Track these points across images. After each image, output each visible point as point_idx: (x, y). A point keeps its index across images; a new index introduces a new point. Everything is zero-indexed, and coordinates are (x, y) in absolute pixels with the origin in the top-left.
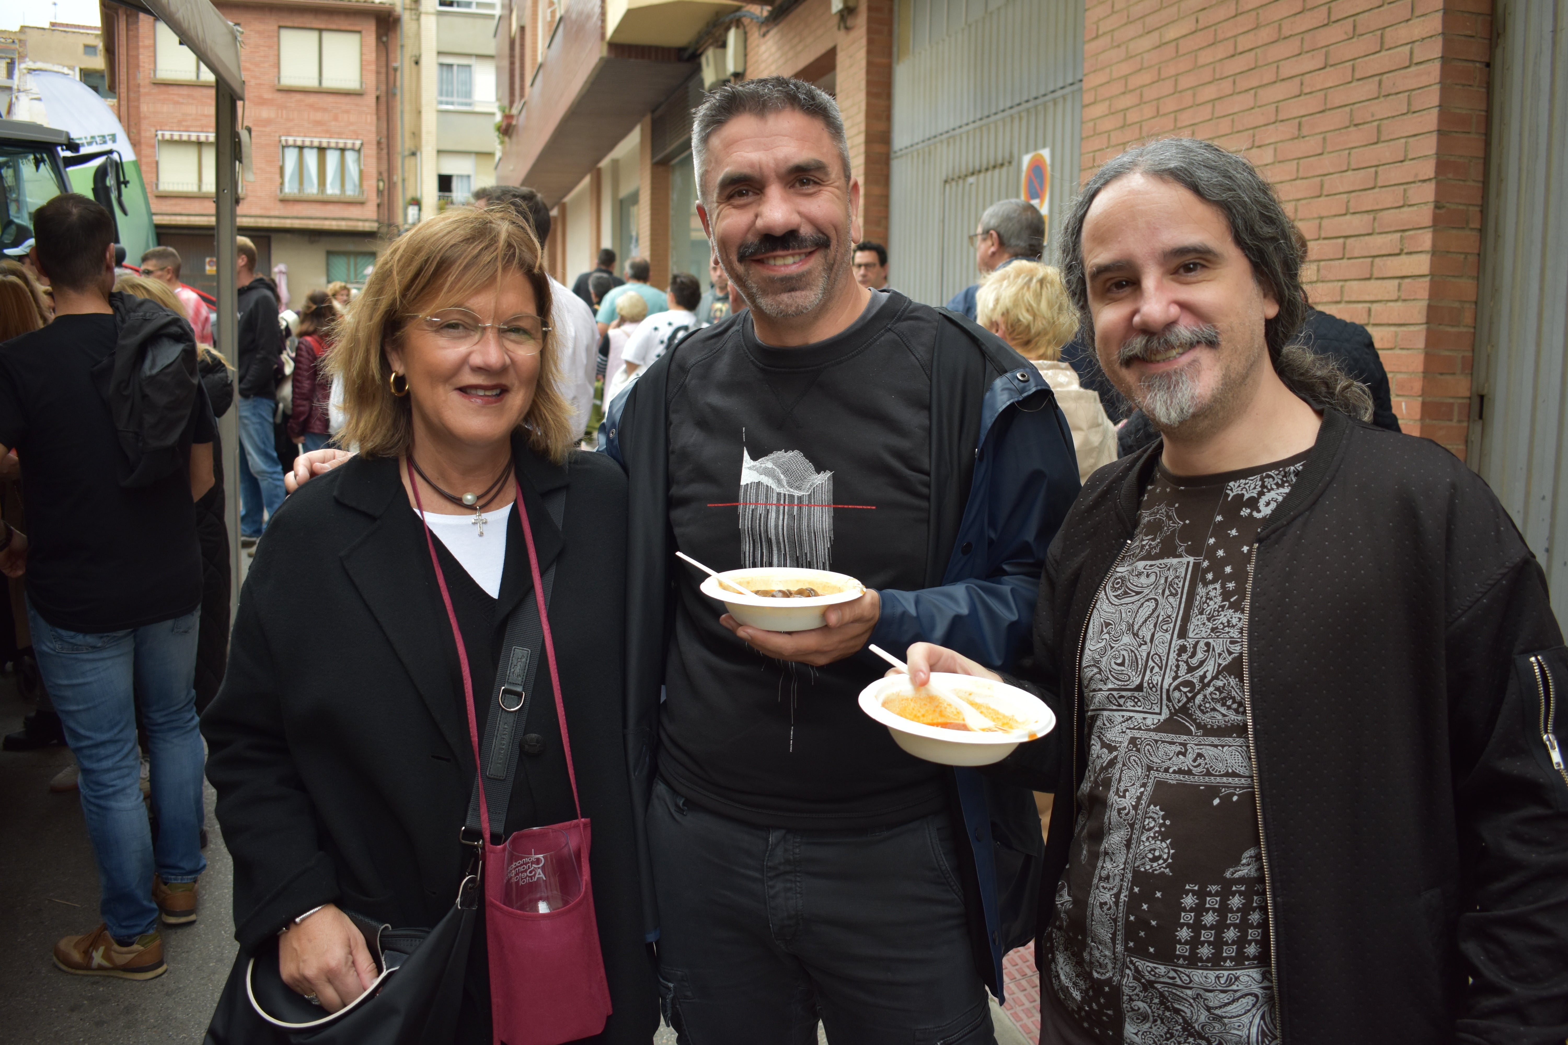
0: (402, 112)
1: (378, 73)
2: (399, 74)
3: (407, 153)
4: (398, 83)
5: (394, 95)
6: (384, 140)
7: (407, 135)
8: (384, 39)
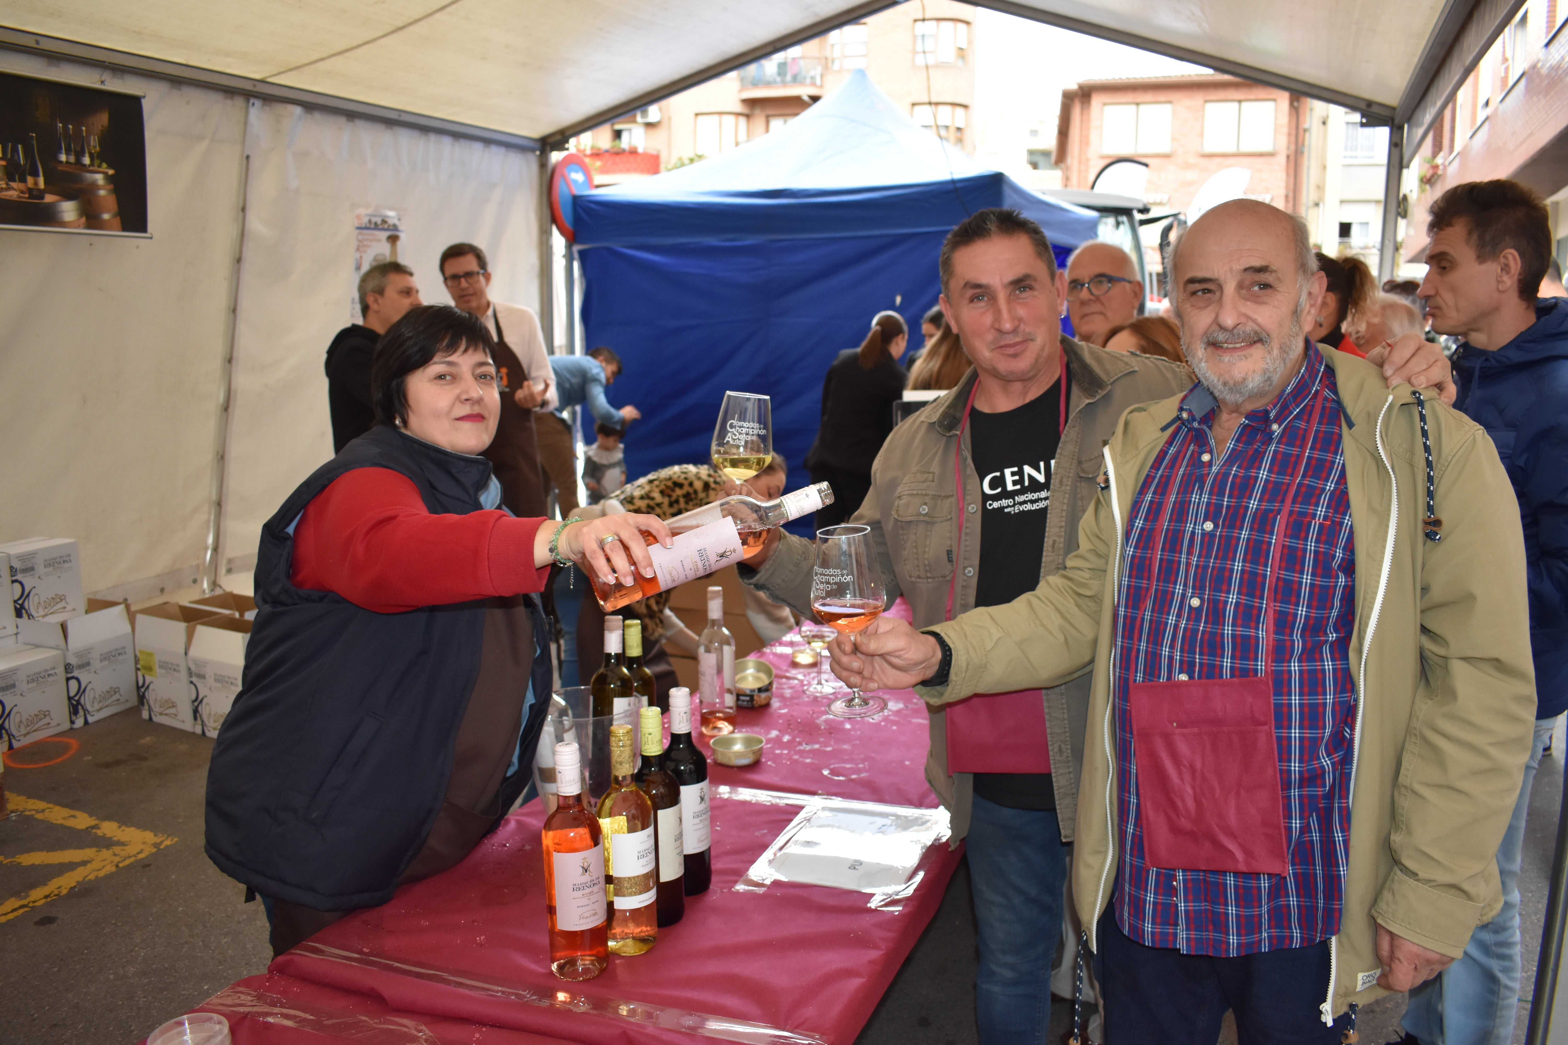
0: (1309, 168)
1: (1289, 135)
2: (1307, 135)
3: (1311, 204)
4: (1306, 143)
5: (1302, 153)
6: (1291, 195)
7: (1312, 188)
8: (1296, 104)
